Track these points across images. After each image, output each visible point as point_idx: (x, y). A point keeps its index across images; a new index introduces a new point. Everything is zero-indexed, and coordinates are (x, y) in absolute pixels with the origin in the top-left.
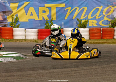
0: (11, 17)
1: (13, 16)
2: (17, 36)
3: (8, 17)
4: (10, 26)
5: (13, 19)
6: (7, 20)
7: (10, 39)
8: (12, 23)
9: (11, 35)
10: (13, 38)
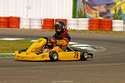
0: (114, 10)
1: (116, 8)
2: (116, 28)
3: (111, 9)
4: (113, 18)
5: (116, 11)
6: (111, 13)
7: (109, 30)
8: (115, 15)
9: (110, 26)
10: (112, 30)
